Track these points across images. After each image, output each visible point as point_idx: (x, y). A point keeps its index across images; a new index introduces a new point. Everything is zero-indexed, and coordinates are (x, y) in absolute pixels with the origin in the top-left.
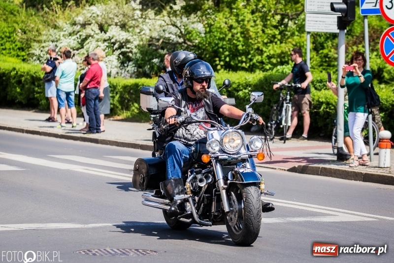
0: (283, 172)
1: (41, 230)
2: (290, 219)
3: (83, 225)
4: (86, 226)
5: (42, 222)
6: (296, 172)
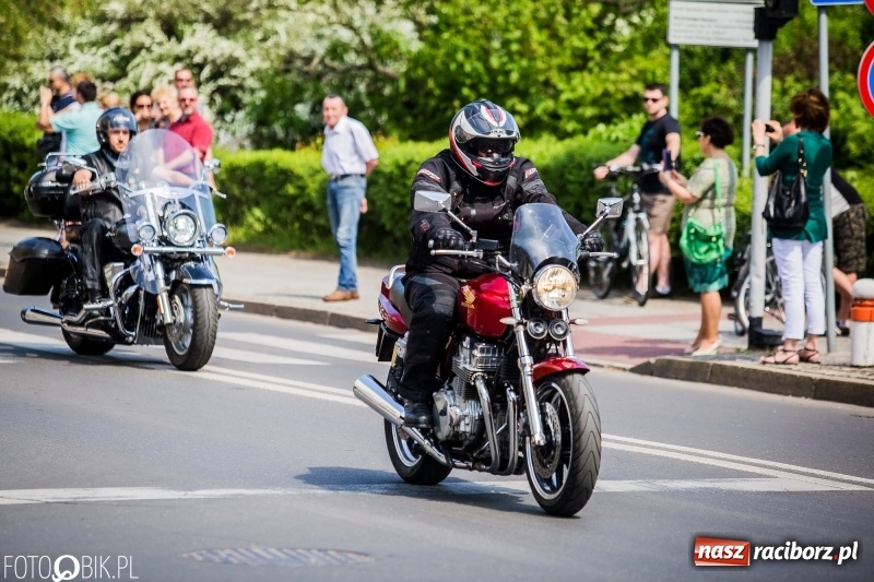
0: (620, 373)
1: (83, 503)
2: (664, 485)
3: (183, 493)
4: (190, 495)
5: (80, 484)
6: (651, 374)
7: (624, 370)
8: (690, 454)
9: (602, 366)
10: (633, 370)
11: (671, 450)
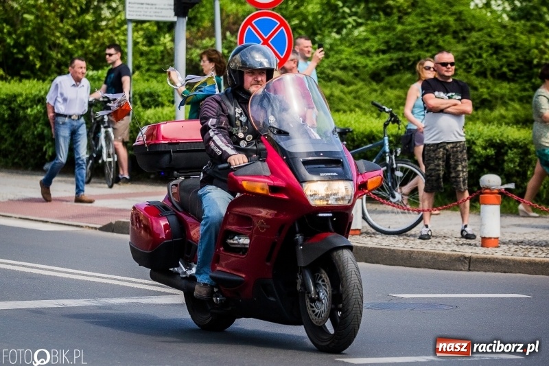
0: (93, 231)
2: (107, 301)
6: (113, 231)
7: (96, 228)
8: (126, 281)
9: (82, 227)
10: (101, 229)
11: (114, 279)
